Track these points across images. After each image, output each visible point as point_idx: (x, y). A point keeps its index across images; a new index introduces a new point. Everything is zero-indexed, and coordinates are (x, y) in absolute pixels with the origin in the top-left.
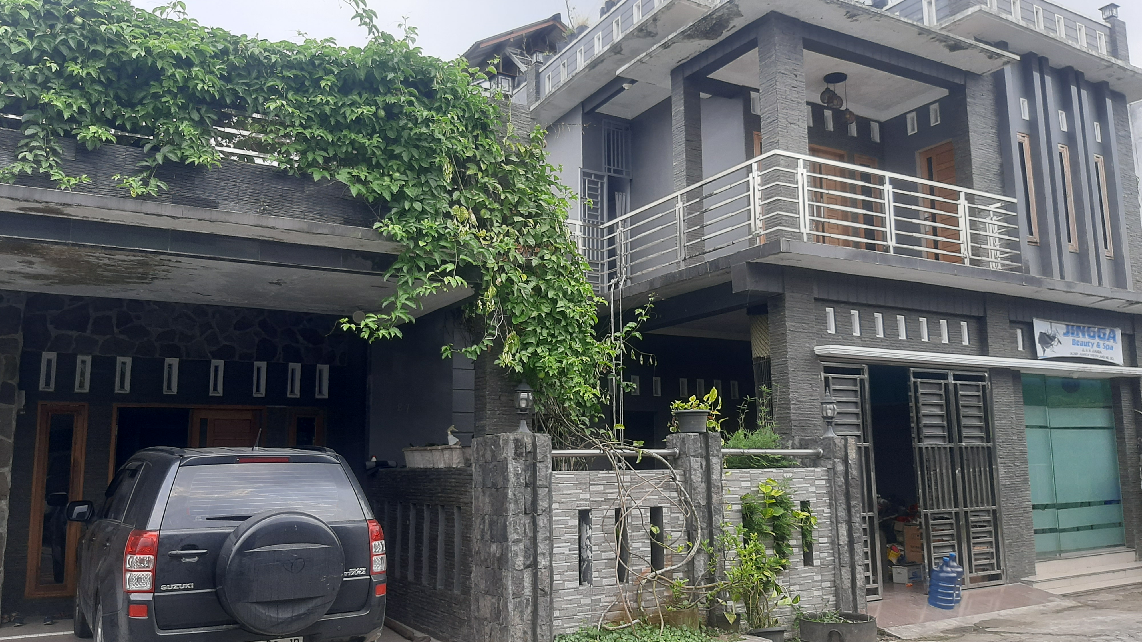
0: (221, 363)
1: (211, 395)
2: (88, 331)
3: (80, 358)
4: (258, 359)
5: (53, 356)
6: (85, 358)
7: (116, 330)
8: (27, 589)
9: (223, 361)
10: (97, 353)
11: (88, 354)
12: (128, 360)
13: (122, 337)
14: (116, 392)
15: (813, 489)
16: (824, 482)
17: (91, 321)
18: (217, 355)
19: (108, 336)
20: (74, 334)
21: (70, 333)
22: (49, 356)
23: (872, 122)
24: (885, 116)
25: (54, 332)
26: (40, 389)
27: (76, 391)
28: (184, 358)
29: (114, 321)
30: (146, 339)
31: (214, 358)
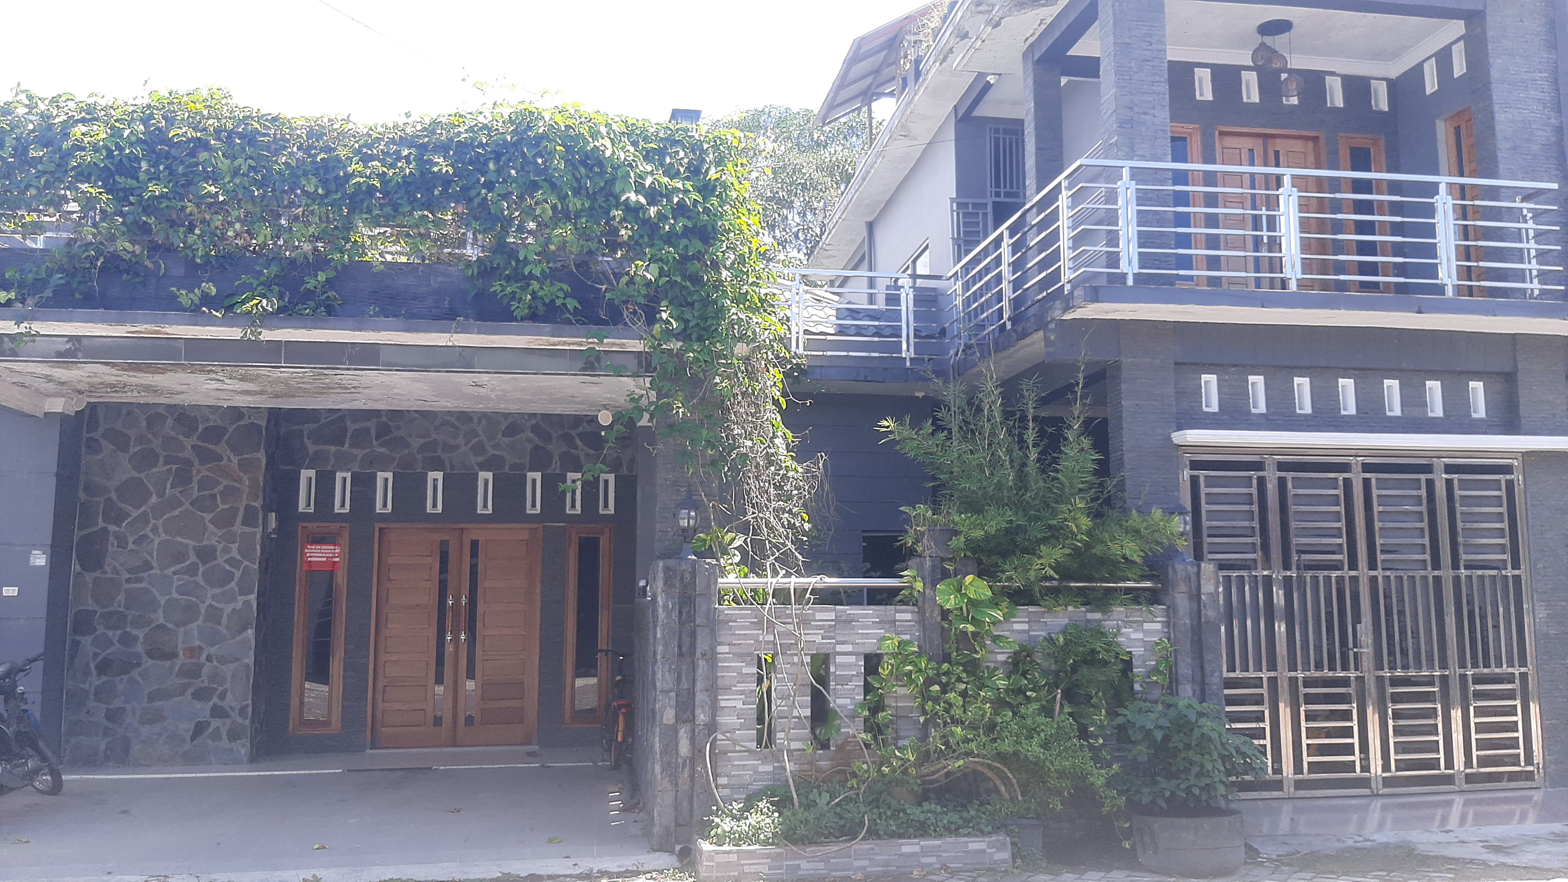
0: (489, 475)
1: (479, 512)
2: (347, 445)
3: (339, 475)
4: (532, 470)
5: (312, 473)
6: (345, 474)
7: (375, 443)
8: (291, 725)
9: (491, 474)
10: (356, 469)
11: (348, 470)
12: (389, 475)
13: (382, 450)
14: (378, 511)
15: (1140, 636)
16: (1158, 626)
17: (349, 435)
18: (484, 467)
19: (367, 451)
20: (333, 448)
21: (328, 447)
22: (307, 475)
23: (1372, 81)
24: (1395, 70)
25: (312, 448)
26: (300, 510)
27: (336, 511)
28: (449, 471)
29: (373, 433)
30: (406, 451)
31: (481, 470)
